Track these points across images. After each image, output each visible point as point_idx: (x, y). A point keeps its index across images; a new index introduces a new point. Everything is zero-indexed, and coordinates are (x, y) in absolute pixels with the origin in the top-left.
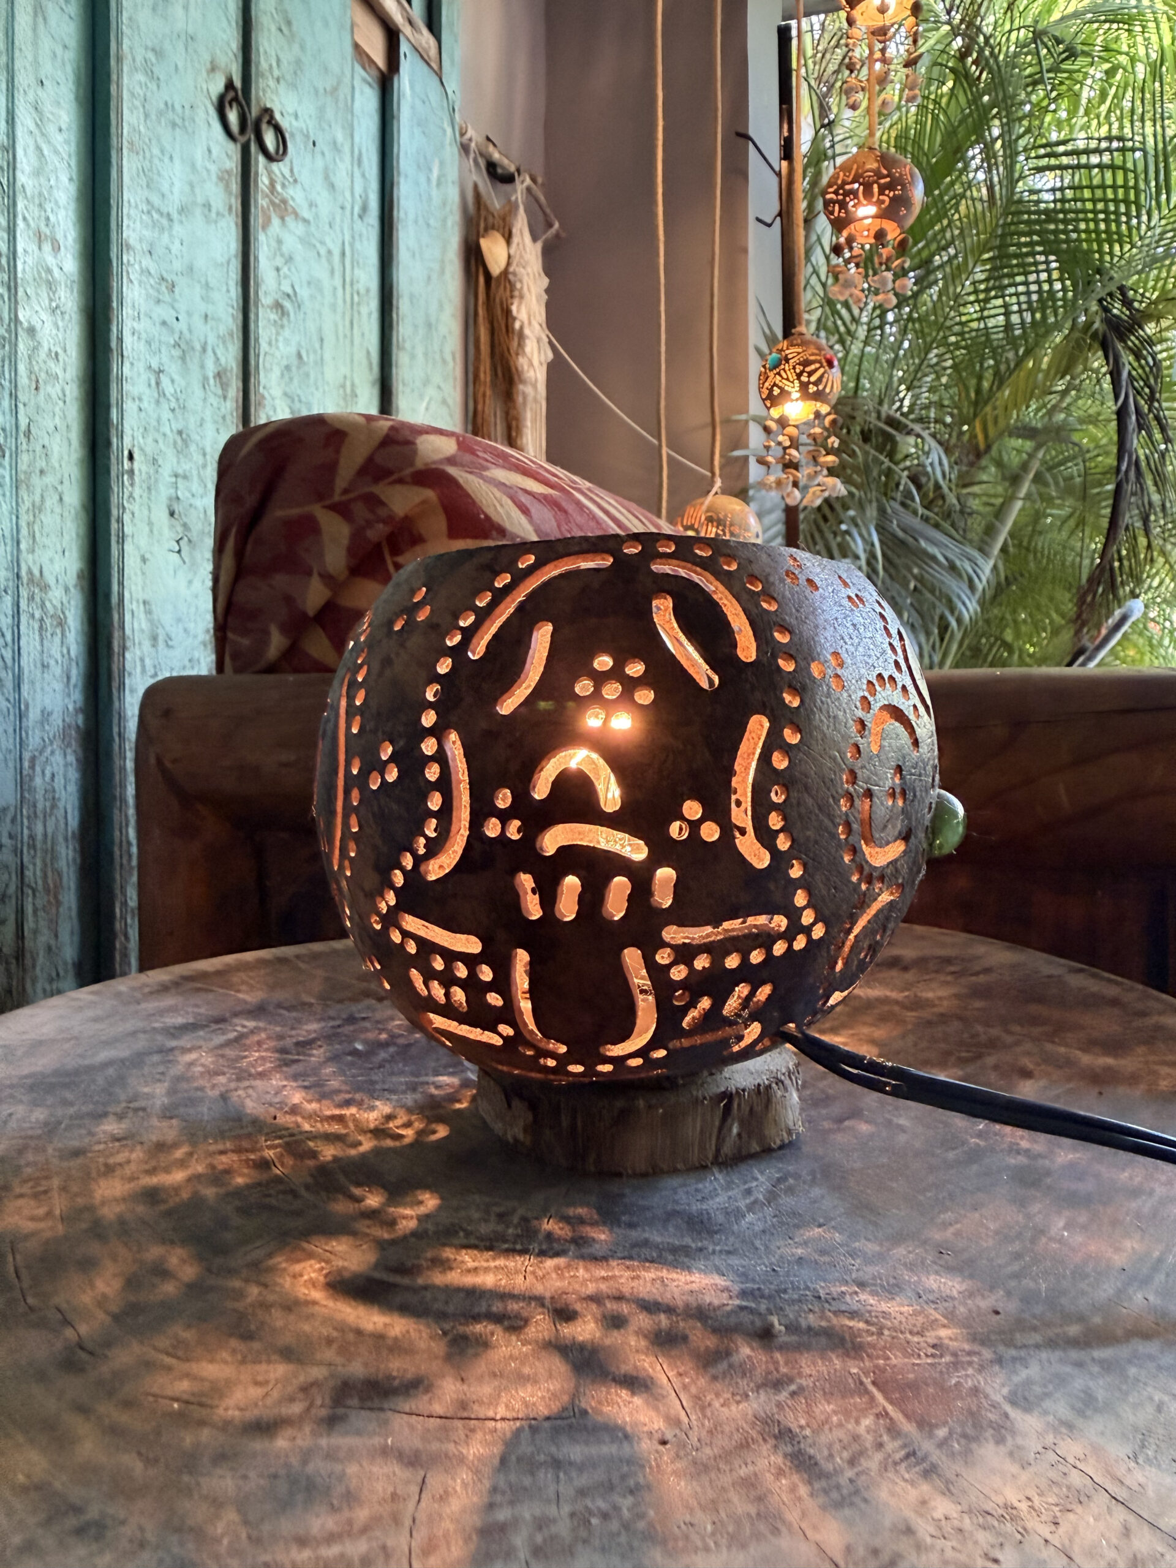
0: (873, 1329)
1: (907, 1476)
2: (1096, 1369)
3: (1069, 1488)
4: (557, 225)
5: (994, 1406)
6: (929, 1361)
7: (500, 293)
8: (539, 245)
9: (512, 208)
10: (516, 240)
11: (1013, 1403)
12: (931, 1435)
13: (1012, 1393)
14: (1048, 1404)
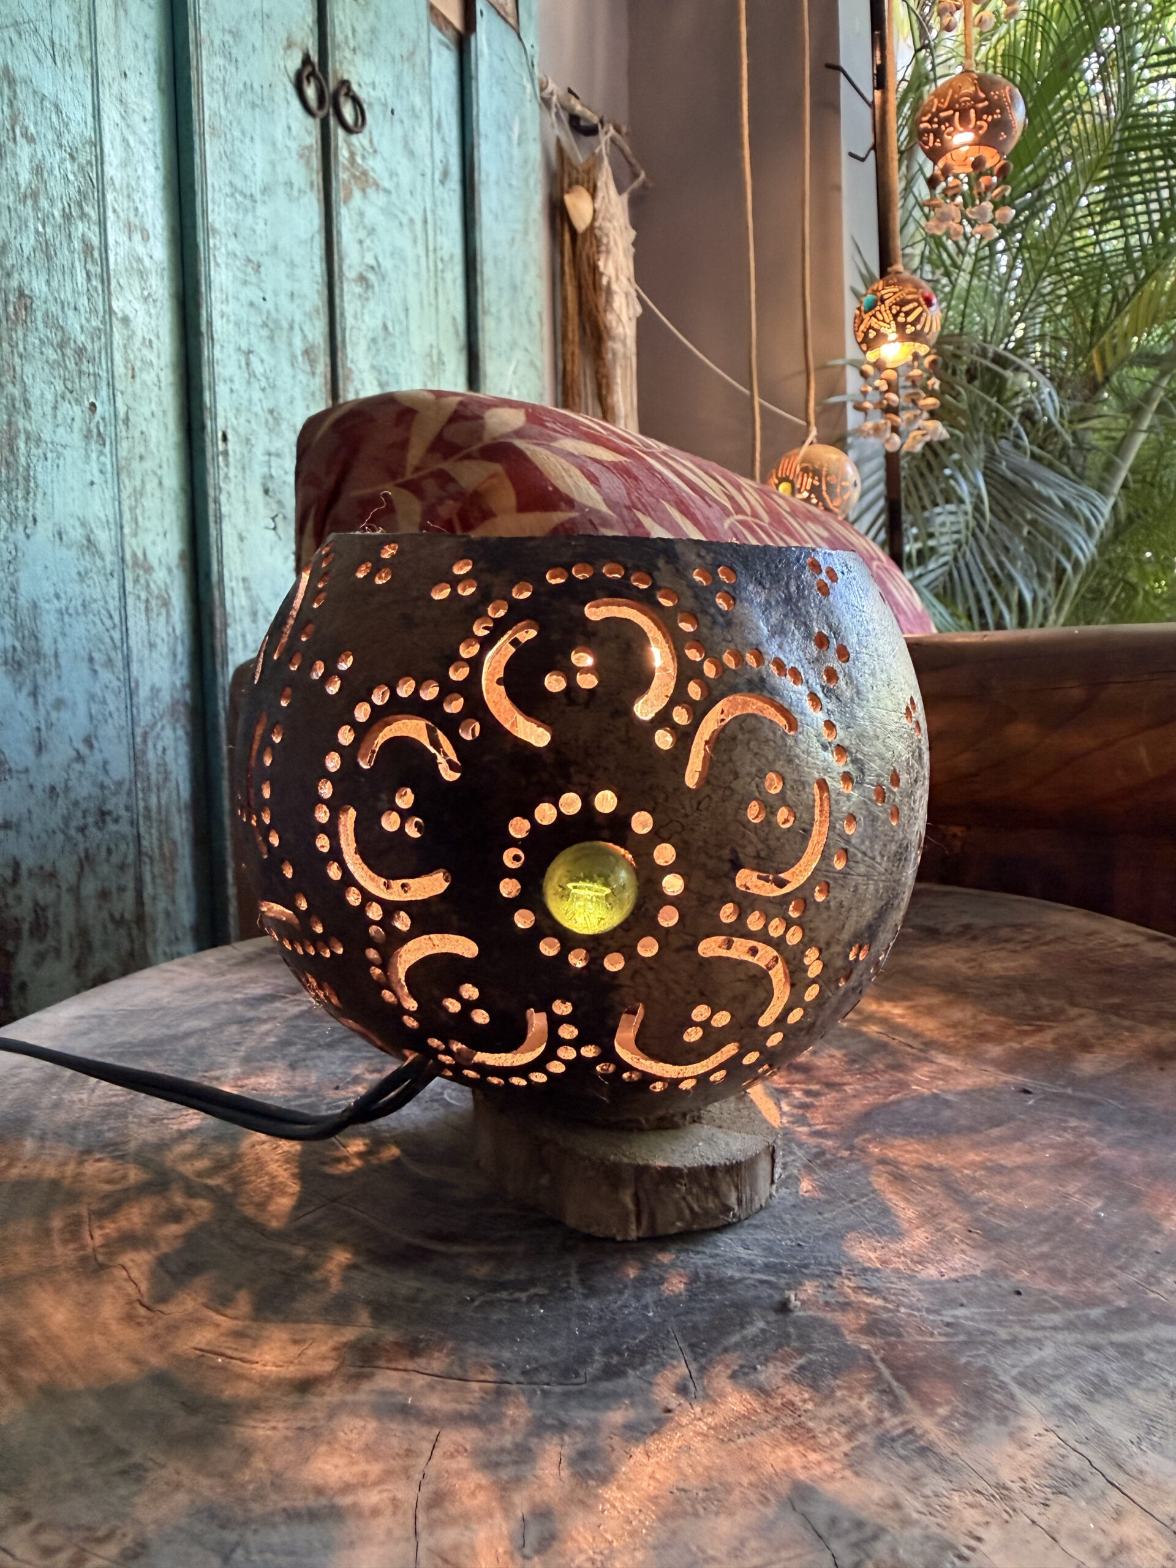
0: (890, 1306)
1: (902, 1452)
2: (1111, 1352)
3: (1065, 1469)
4: (643, 175)
5: (1003, 1386)
6: (943, 1339)
7: (586, 249)
8: (625, 197)
9: (596, 160)
10: (600, 194)
11: (1022, 1384)
12: (932, 1414)
13: (1021, 1374)
14: (1057, 1387)
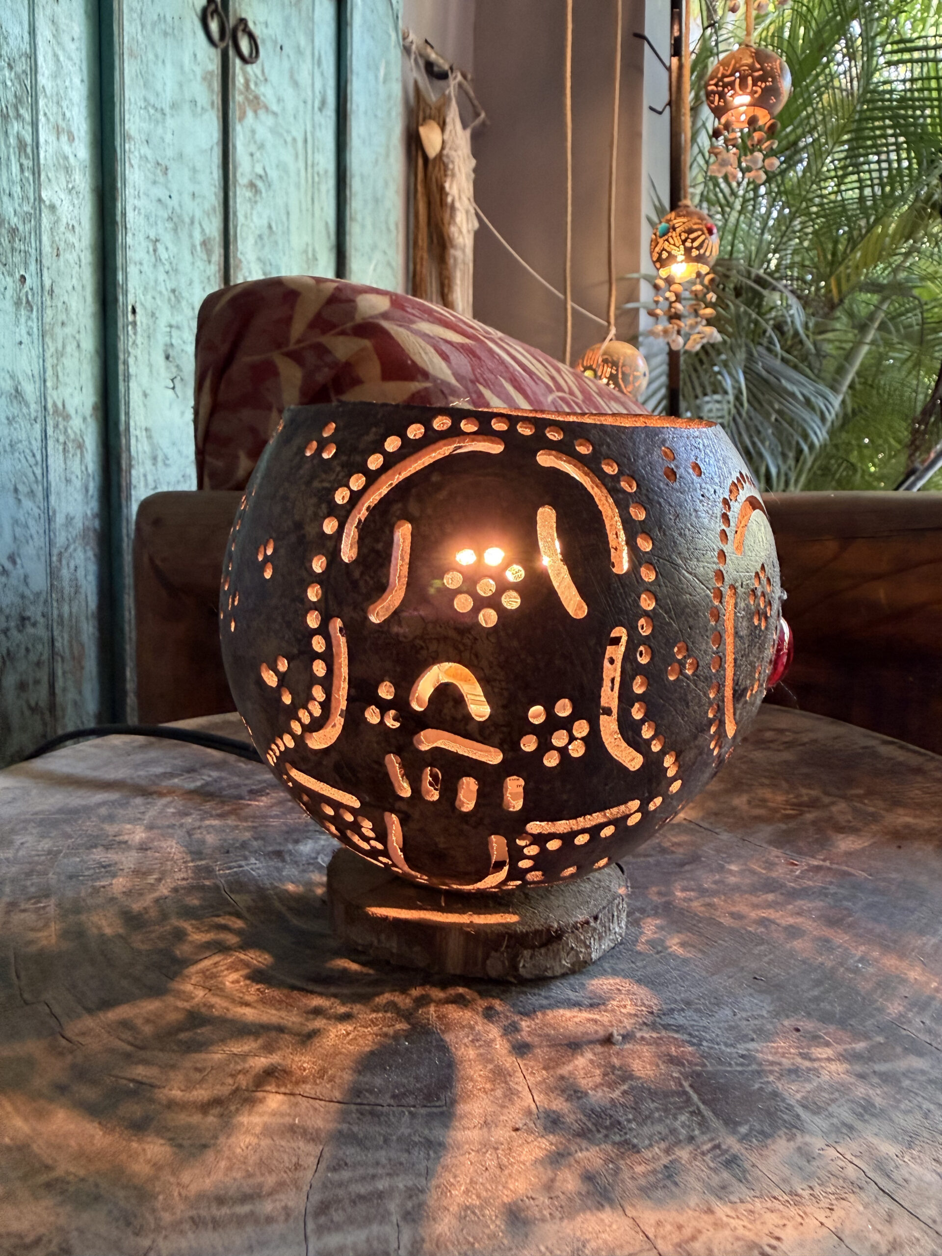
0: (695, 1041)
1: (712, 1165)
2: (875, 1080)
3: (844, 1179)
4: (483, 115)
5: (790, 1108)
6: (739, 1068)
7: (435, 173)
8: (468, 132)
9: (446, 101)
10: (449, 128)
11: (804, 1106)
12: (734, 1132)
13: (803, 1098)
14: (833, 1108)
